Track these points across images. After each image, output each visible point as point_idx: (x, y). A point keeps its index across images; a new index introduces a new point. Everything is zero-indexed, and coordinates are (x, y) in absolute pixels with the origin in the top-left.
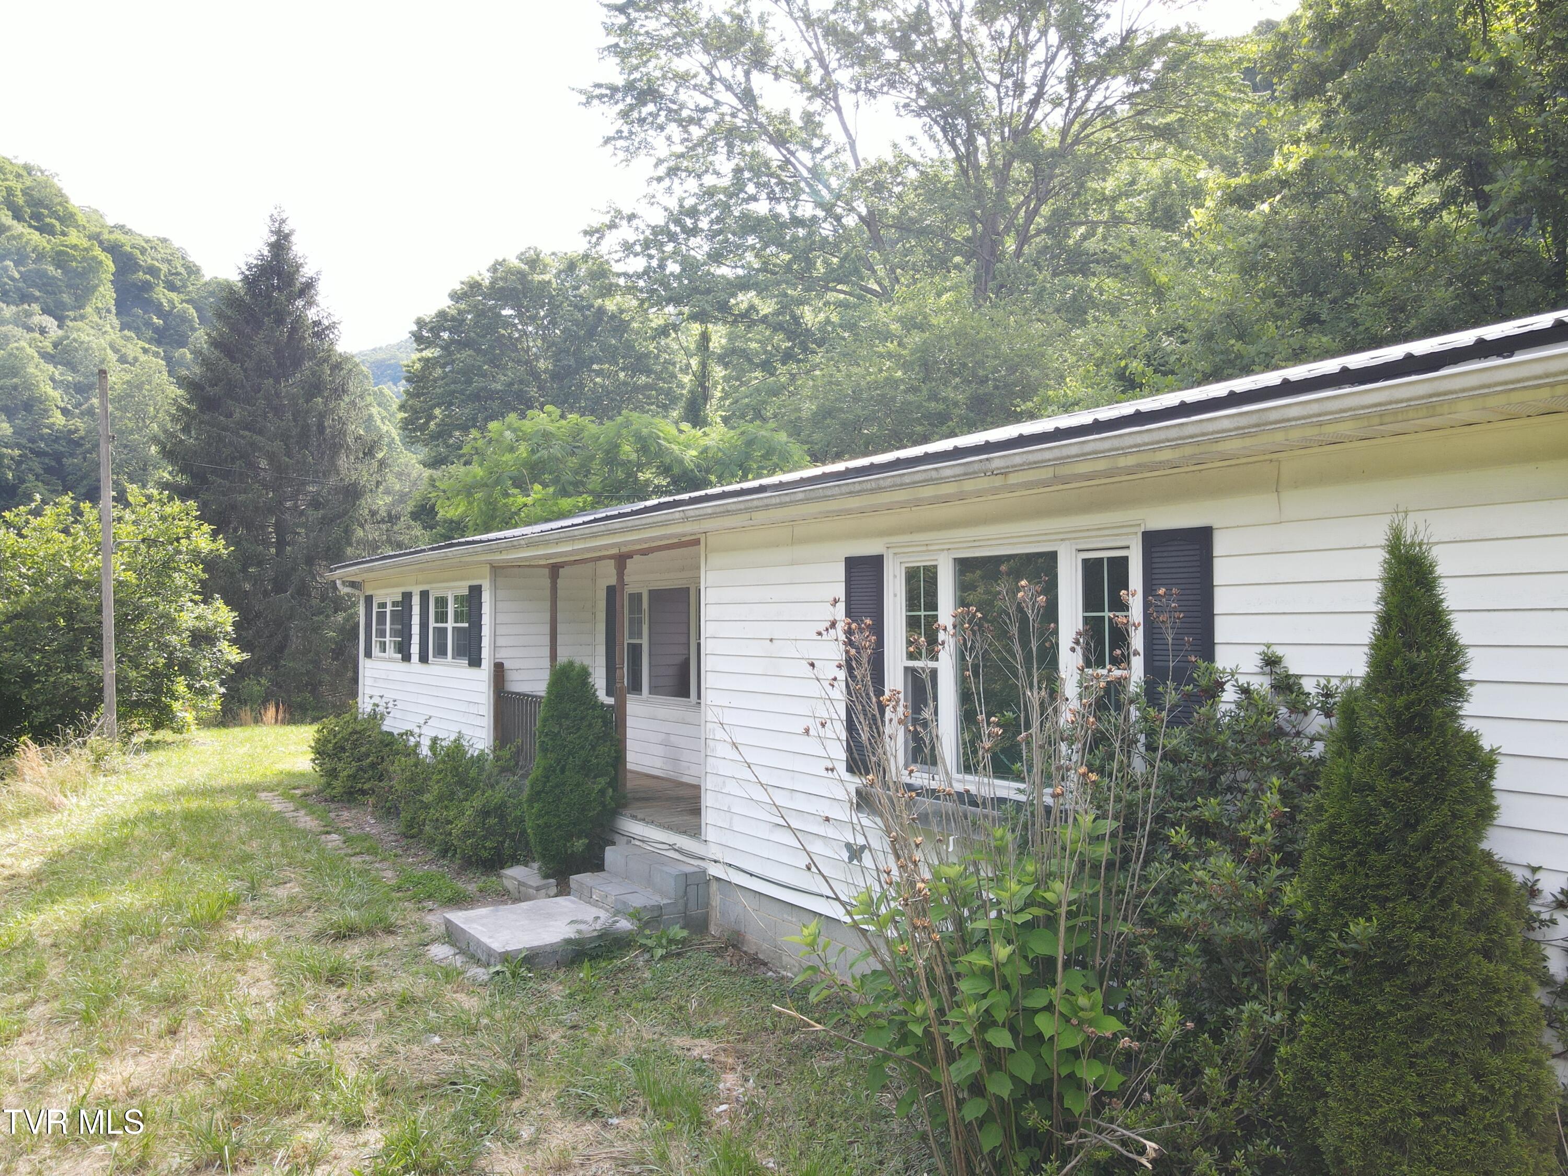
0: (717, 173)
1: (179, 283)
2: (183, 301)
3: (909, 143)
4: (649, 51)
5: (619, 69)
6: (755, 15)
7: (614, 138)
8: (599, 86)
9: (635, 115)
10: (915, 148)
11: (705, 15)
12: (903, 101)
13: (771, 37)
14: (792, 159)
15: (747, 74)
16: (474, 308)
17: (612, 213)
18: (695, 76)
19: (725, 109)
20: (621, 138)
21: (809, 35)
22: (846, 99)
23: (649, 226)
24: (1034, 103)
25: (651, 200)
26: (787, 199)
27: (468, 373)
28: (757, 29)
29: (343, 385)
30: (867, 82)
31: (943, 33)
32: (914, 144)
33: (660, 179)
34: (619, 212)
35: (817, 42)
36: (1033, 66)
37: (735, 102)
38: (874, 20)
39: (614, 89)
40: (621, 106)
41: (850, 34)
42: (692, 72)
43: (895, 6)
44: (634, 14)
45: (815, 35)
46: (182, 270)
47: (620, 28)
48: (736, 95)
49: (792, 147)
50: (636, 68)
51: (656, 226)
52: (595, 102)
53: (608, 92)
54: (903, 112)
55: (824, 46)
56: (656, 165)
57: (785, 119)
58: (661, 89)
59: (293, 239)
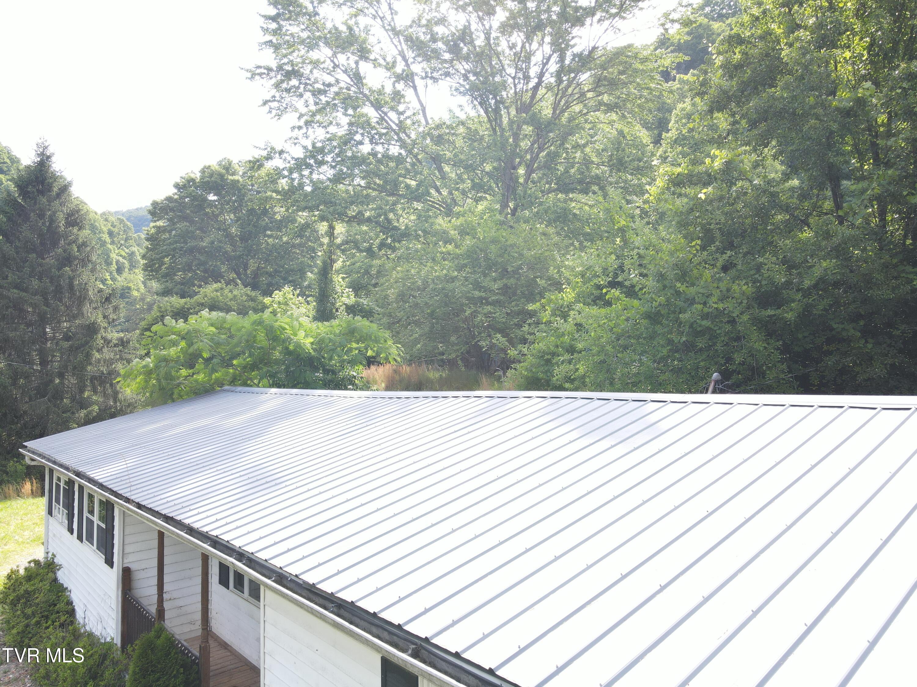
0: (338, 124)
1: (5, 169)
2: (8, 180)
3: (459, 109)
4: (294, 45)
5: (274, 55)
6: (362, 26)
7: (270, 101)
8: (259, 67)
9: (284, 85)
10: (463, 112)
11: (329, 25)
12: (455, 85)
13: (372, 40)
14: (386, 117)
15: (357, 63)
16: (190, 195)
17: (269, 149)
18: (324, 62)
19: (342, 85)
20: (274, 101)
21: (396, 41)
22: (418, 82)
23: (293, 158)
24: (536, 88)
25: (295, 141)
26: (383, 143)
27: (184, 236)
28: (363, 35)
29: (88, 256)
30: (432, 73)
31: (480, 42)
32: (462, 110)
33: (300, 128)
34: (273, 149)
35: (401, 43)
36: (535, 65)
37: (349, 80)
38: (437, 33)
39: (270, 69)
40: (274, 81)
41: (422, 42)
42: (322, 60)
43: (450, 24)
44: (282, 22)
45: (399, 41)
46: (8, 161)
47: (273, 30)
48: (349, 76)
49: (385, 109)
50: (285, 56)
51: (298, 159)
52: (257, 77)
53: (266, 71)
54: (455, 93)
55: (405, 47)
56: (299, 118)
57: (380, 92)
58: (301, 70)
59: (53, 159)
